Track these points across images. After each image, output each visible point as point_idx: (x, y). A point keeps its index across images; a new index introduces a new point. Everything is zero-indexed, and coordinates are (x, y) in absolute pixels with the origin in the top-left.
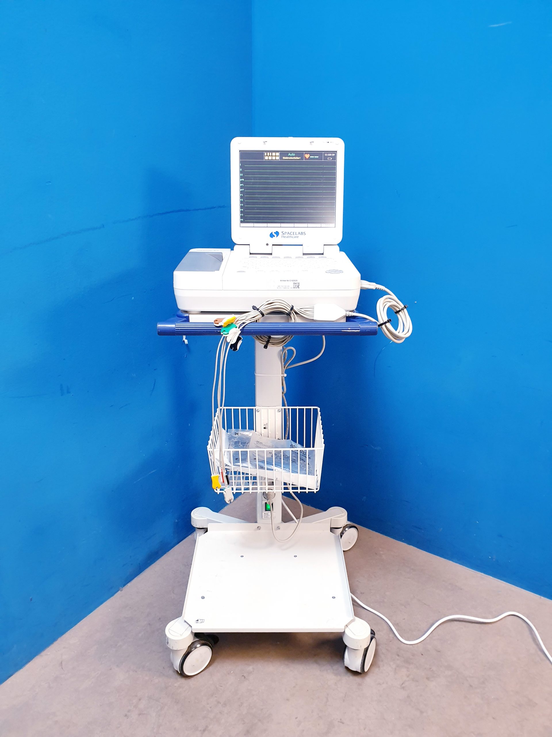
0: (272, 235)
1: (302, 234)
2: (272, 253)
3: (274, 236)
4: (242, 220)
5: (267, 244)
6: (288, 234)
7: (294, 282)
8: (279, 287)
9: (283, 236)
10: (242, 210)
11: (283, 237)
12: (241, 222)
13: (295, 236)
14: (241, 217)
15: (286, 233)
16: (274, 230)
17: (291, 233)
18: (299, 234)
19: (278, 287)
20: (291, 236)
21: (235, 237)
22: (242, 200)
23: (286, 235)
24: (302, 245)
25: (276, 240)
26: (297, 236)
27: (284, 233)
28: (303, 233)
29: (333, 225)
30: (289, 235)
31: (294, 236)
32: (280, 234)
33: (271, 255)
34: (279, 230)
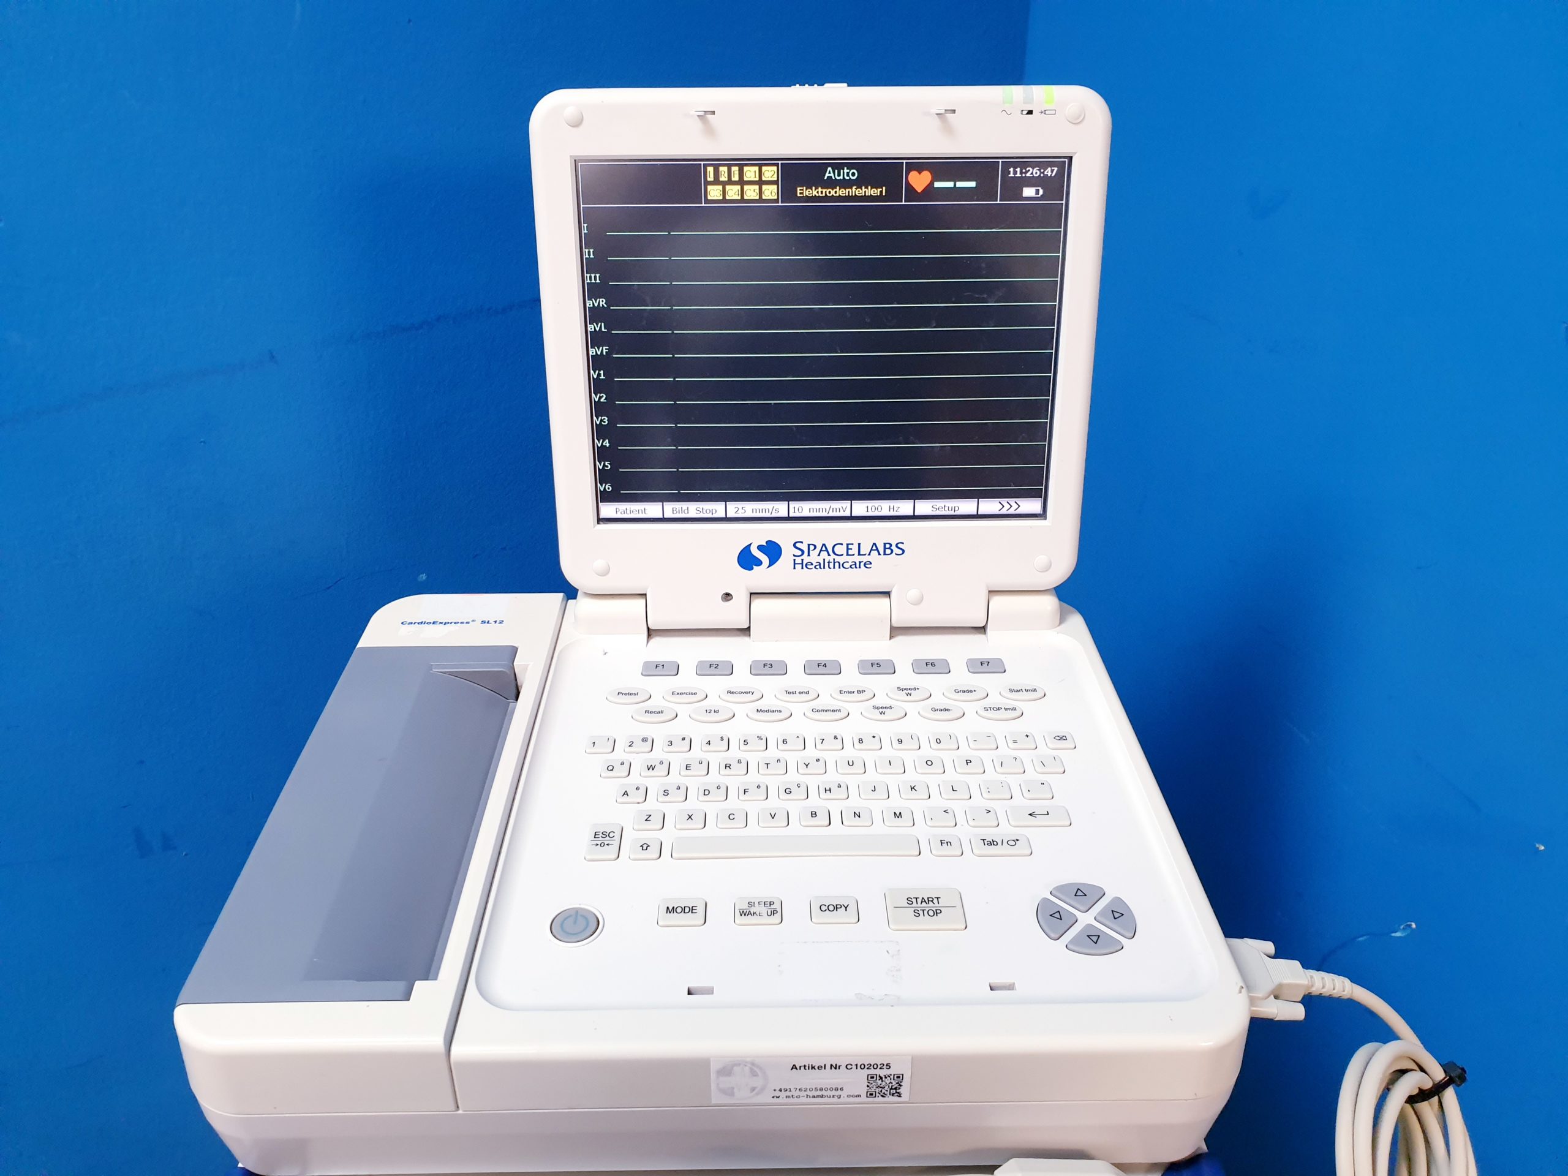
0: (747, 560)
1: (888, 551)
2: (749, 628)
4: (608, 487)
5: (727, 596)
6: (824, 554)
7: (872, 1072)
8: (783, 1094)
9: (798, 560)
10: (607, 443)
11: (798, 567)
12: (604, 497)
13: (857, 559)
14: (602, 476)
15: (812, 547)
16: (757, 535)
17: (838, 550)
18: (875, 553)
19: (778, 1093)
20: (837, 559)
21: (571, 566)
22: (602, 400)
23: (814, 558)
24: (887, 594)
25: (763, 576)
26: (864, 559)
27: (804, 547)
28: (894, 547)
29: (1031, 505)
30: (827, 559)
31: (850, 559)
32: (788, 552)
33: (746, 639)
34: (783, 534)
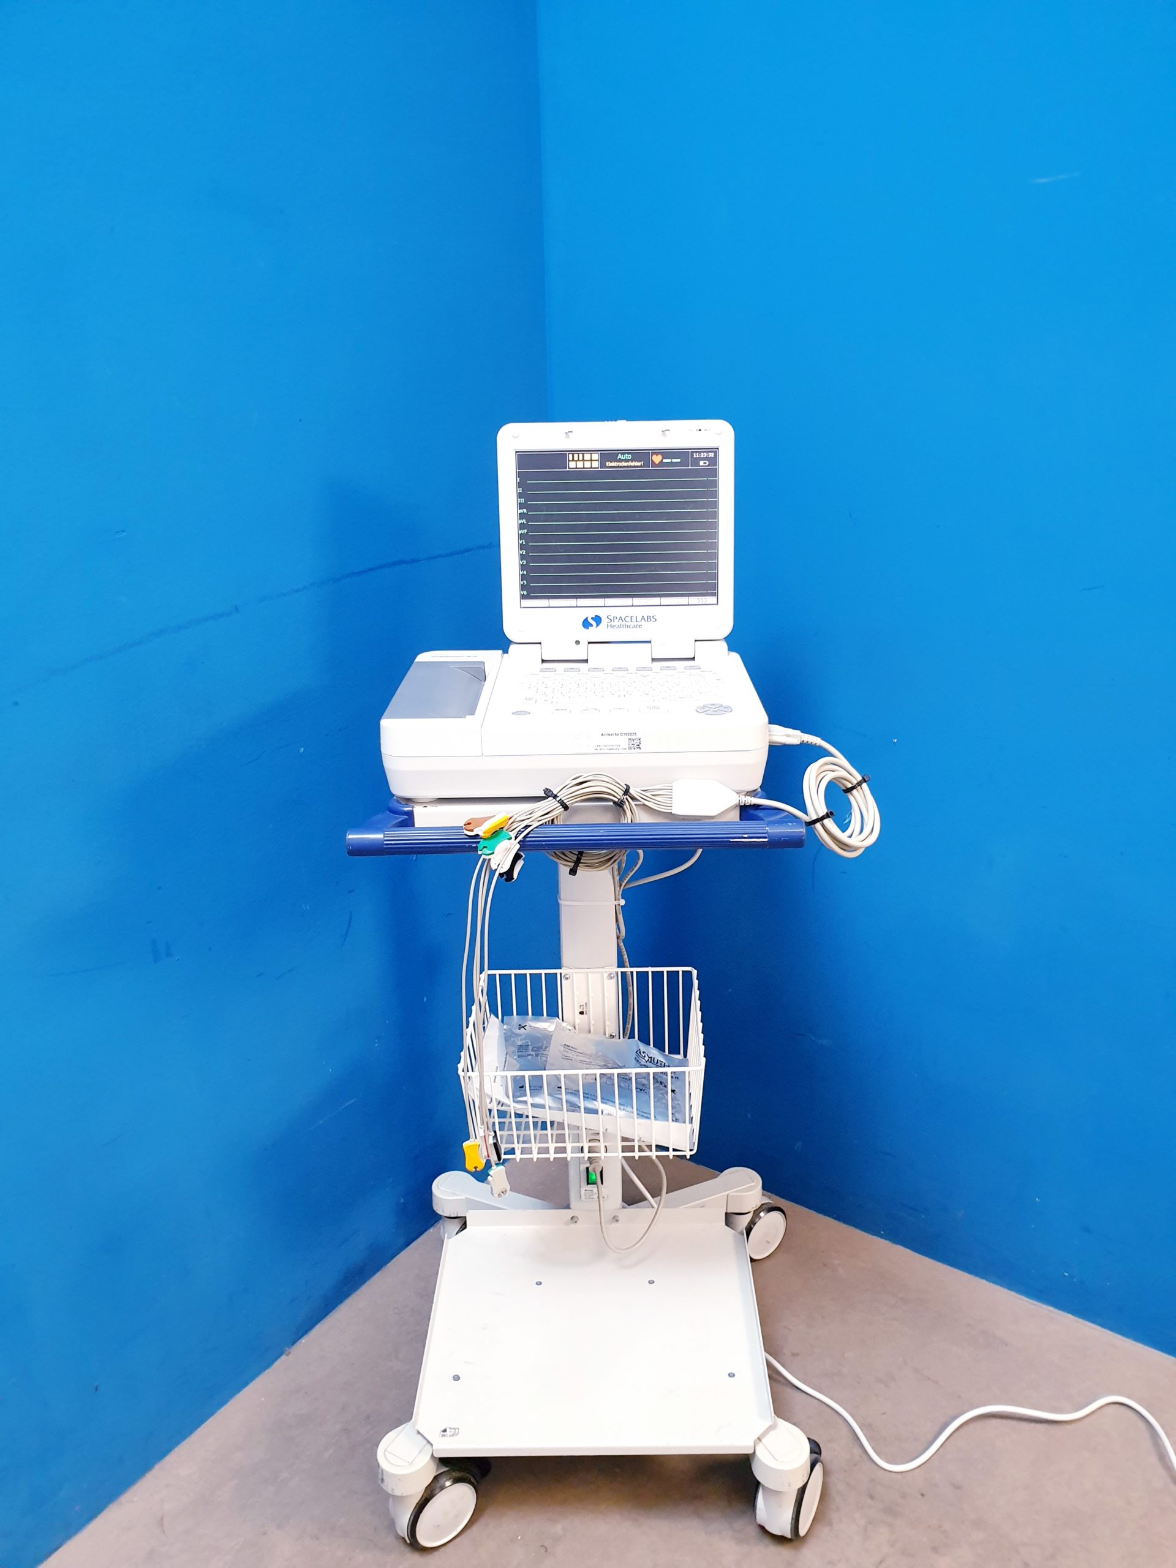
0: (586, 624)
1: (649, 620)
2: (587, 660)
3: (592, 625)
4: (525, 593)
5: (578, 642)
6: (621, 621)
7: (630, 737)
8: (599, 748)
9: (609, 624)
10: (525, 573)
11: (609, 627)
12: (523, 597)
13: (636, 623)
14: (523, 587)
15: (615, 618)
16: (590, 613)
17: (627, 619)
18: (643, 620)
19: (597, 748)
20: (627, 624)
21: (510, 629)
22: (524, 553)
23: (616, 623)
24: (649, 642)
25: (595, 633)
26: (639, 623)
27: (612, 618)
28: (652, 618)
29: (712, 600)
30: (622, 623)
31: (632, 624)
32: (604, 620)
33: (586, 664)
34: (602, 613)
